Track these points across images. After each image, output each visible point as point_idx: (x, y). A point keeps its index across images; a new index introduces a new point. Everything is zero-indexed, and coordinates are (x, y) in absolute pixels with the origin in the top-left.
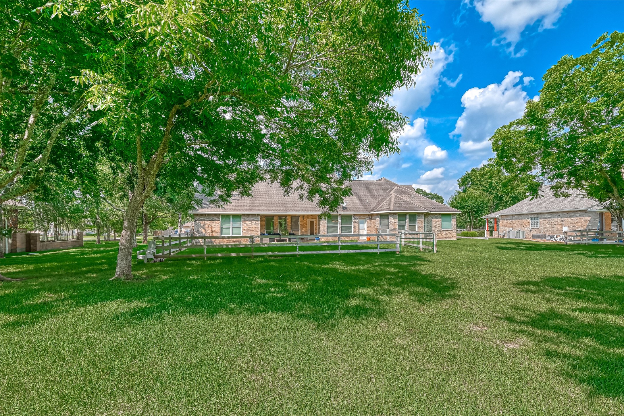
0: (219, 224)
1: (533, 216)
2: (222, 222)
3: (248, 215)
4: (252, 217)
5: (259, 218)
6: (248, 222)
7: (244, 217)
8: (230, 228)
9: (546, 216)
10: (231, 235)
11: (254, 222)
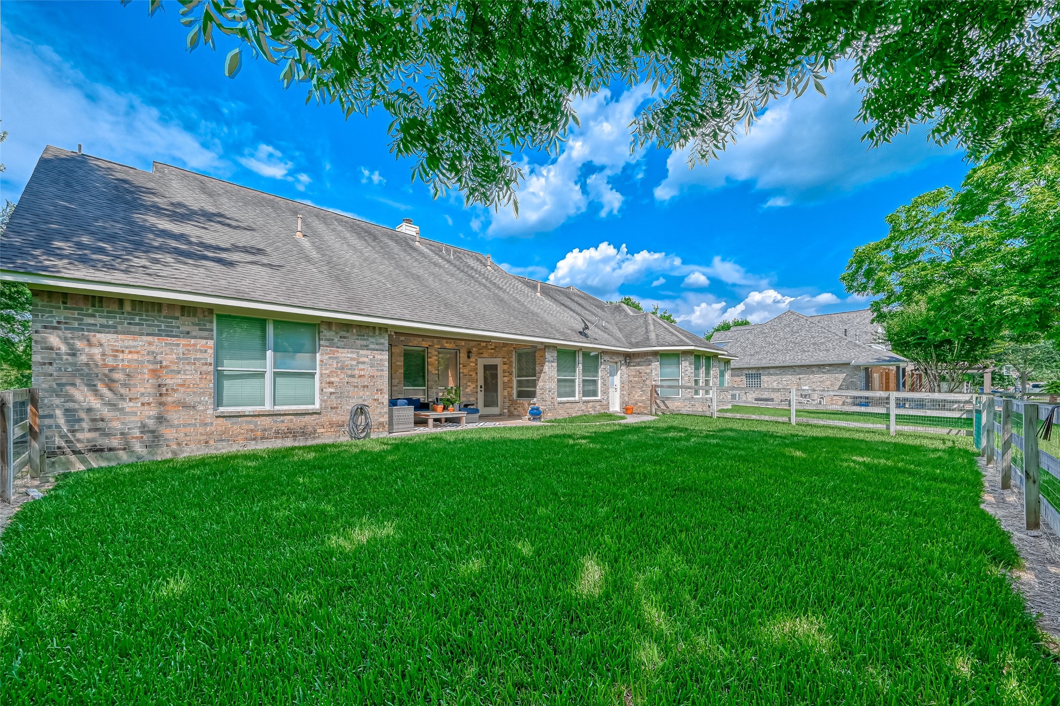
0: (210, 358)
1: (750, 372)
2: (218, 348)
3: (347, 326)
4: (361, 336)
5: (386, 342)
6: (346, 355)
7: (326, 333)
8: (262, 375)
9: (772, 371)
10: (268, 407)
11: (366, 355)
